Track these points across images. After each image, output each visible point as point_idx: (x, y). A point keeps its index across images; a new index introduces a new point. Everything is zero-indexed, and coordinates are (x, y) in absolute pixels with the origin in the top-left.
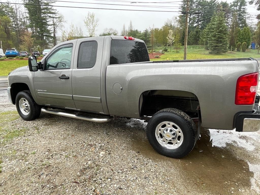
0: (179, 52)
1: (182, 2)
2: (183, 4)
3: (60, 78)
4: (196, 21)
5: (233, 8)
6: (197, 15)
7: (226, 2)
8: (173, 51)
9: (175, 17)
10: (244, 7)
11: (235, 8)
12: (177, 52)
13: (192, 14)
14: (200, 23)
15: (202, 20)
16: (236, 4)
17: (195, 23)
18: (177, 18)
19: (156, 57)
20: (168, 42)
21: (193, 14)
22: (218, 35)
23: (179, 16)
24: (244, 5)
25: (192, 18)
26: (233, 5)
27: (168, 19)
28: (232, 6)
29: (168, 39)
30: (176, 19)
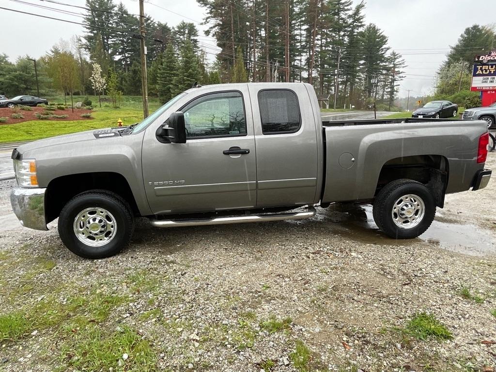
0: (118, 107)
1: (88, 11)
2: (90, 14)
3: (224, 153)
4: (120, 50)
5: (178, 36)
6: (120, 40)
7: (166, 24)
8: (106, 106)
9: (77, 36)
10: (195, 38)
11: (181, 37)
12: (116, 108)
13: (110, 37)
14: (127, 55)
15: (130, 51)
16: (182, 30)
17: (118, 53)
18: (80, 40)
19: (84, 117)
20: (93, 88)
21: (113, 37)
22: (188, 80)
23: (85, 38)
24: (195, 35)
25: (111, 44)
26: (179, 32)
27: (62, 39)
28: (175, 33)
29: (92, 80)
30: (80, 42)
